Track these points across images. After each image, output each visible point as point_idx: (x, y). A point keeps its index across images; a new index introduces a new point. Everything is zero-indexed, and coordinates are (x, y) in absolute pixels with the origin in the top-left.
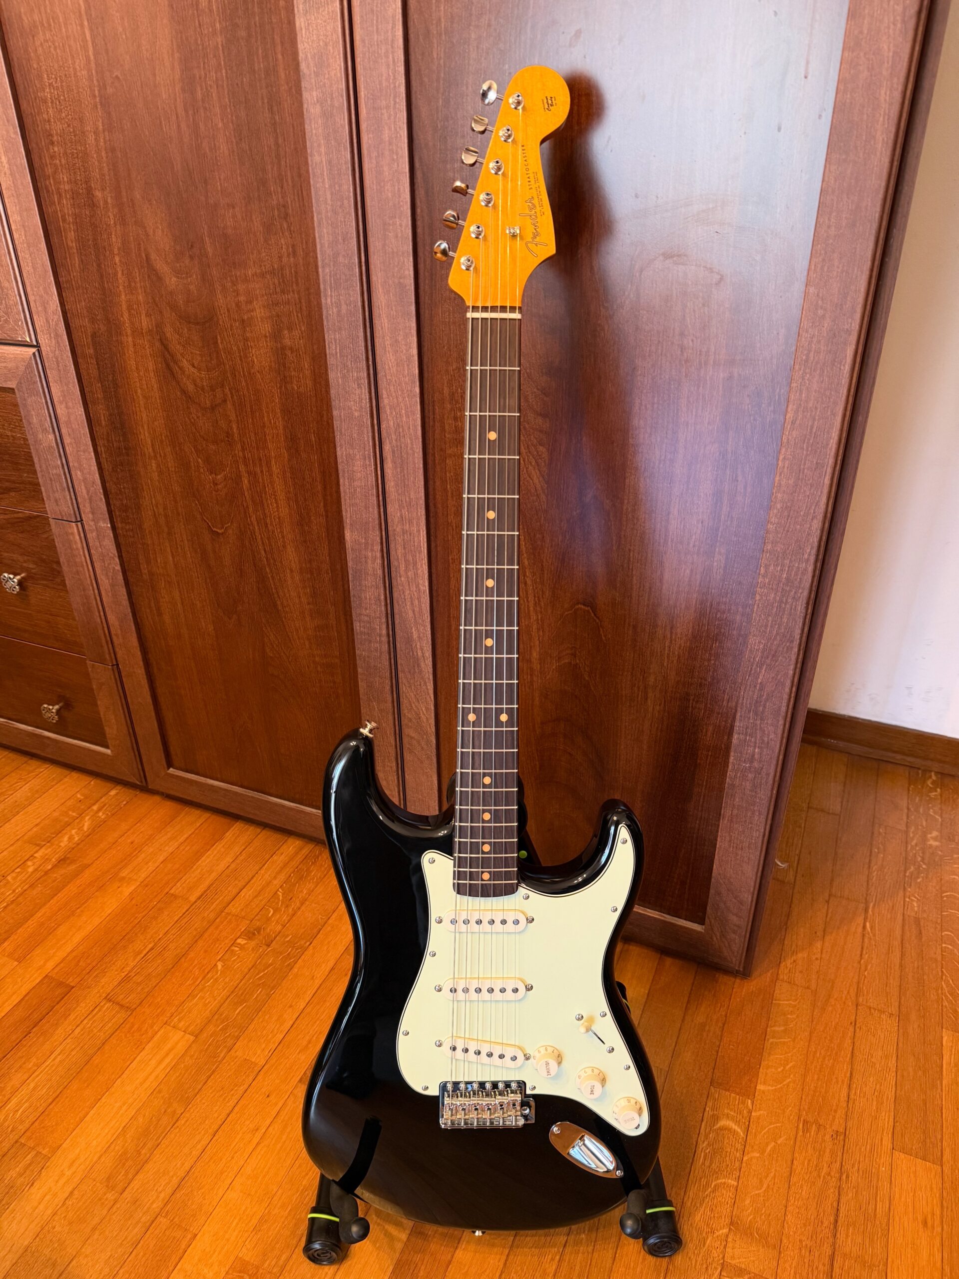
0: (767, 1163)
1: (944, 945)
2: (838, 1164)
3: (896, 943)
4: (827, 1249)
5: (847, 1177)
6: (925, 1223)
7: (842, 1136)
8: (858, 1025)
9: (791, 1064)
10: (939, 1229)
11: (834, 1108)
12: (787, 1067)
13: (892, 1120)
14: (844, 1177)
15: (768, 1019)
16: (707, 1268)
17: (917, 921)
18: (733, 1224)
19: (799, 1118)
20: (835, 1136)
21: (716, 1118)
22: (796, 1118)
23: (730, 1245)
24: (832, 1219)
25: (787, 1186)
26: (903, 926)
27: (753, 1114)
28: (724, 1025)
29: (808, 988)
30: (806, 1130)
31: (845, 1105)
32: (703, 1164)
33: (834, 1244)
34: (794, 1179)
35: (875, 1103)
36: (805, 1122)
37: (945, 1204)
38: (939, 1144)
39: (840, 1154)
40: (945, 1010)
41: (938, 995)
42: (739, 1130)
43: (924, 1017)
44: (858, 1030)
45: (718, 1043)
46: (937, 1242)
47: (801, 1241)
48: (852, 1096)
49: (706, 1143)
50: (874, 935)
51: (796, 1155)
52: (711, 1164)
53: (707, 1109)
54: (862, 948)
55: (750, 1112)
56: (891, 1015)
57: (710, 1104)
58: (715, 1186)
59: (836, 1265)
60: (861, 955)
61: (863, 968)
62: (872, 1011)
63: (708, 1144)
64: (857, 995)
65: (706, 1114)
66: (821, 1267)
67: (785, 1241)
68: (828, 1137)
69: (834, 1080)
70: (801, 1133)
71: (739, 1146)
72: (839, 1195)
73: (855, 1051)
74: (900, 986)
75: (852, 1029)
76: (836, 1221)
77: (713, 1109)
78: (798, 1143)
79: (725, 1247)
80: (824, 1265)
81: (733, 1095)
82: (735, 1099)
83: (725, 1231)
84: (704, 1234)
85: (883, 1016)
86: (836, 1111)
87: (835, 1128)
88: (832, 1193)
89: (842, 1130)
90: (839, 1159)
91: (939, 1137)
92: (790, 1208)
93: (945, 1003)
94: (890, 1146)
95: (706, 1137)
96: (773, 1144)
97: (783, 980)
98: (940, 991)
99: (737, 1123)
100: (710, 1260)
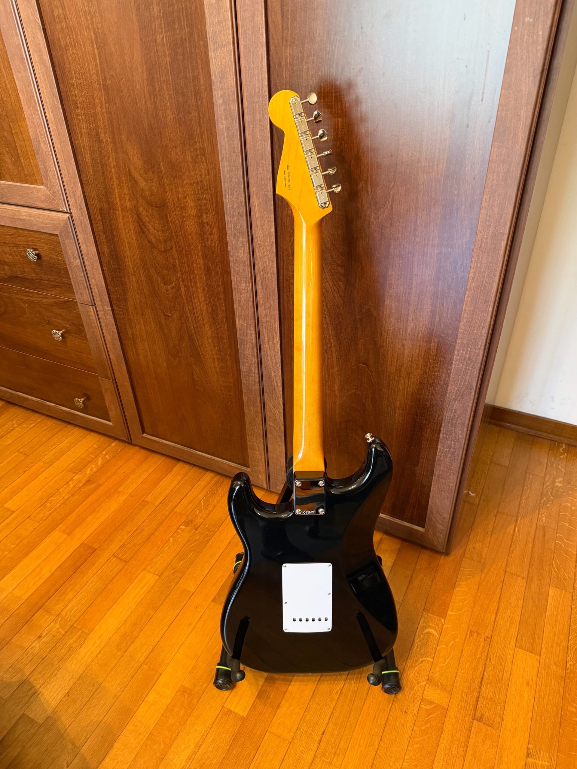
0: (449, 651)
1: (557, 542)
2: (486, 652)
3: (531, 540)
4: (476, 694)
5: (490, 659)
6: (528, 683)
7: (490, 639)
8: (505, 582)
9: (467, 602)
10: (535, 687)
11: (487, 625)
12: (465, 603)
13: (517, 632)
14: (488, 659)
15: (457, 577)
16: (414, 701)
17: (544, 528)
18: (429, 680)
19: (468, 629)
20: (486, 639)
21: (425, 628)
22: (467, 629)
23: (426, 690)
24: (480, 680)
25: (458, 662)
26: (536, 530)
27: (444, 626)
28: (433, 580)
29: (480, 562)
30: (471, 635)
31: (493, 624)
32: (416, 650)
33: (479, 692)
34: (462, 659)
35: (509, 623)
36: (471, 631)
37: (539, 675)
38: (540, 645)
39: (487, 648)
40: (552, 576)
41: (550, 568)
42: (436, 634)
43: (541, 579)
44: (504, 585)
45: (429, 589)
46: (533, 694)
47: (462, 690)
48: (497, 619)
49: (418, 640)
50: (519, 535)
51: (465, 647)
52: (420, 650)
53: (421, 623)
54: (512, 542)
55: (443, 625)
56: (523, 578)
57: (422, 620)
58: (421, 661)
59: (479, 702)
60: (511, 545)
61: (511, 553)
62: (513, 575)
63: (420, 640)
64: (506, 567)
65: (420, 625)
66: (472, 703)
67: (454, 689)
68: (482, 639)
69: (488, 611)
70: (468, 637)
71: (436, 642)
72: (485, 668)
73: (502, 596)
74: (530, 563)
75: (501, 584)
76: (482, 681)
77: (423, 623)
78: (466, 642)
79: (424, 691)
80: (473, 702)
81: (435, 616)
82: (436, 618)
83: (425, 683)
84: (414, 684)
85: (519, 579)
86: (488, 627)
87: (486, 635)
88: (481, 668)
89: (490, 636)
90: (486, 650)
91: (541, 641)
92: (459, 674)
93: (553, 573)
94: (514, 645)
95: (419, 636)
96: (453, 641)
97: (467, 557)
98: (551, 566)
99: (436, 630)
100: (415, 697)
